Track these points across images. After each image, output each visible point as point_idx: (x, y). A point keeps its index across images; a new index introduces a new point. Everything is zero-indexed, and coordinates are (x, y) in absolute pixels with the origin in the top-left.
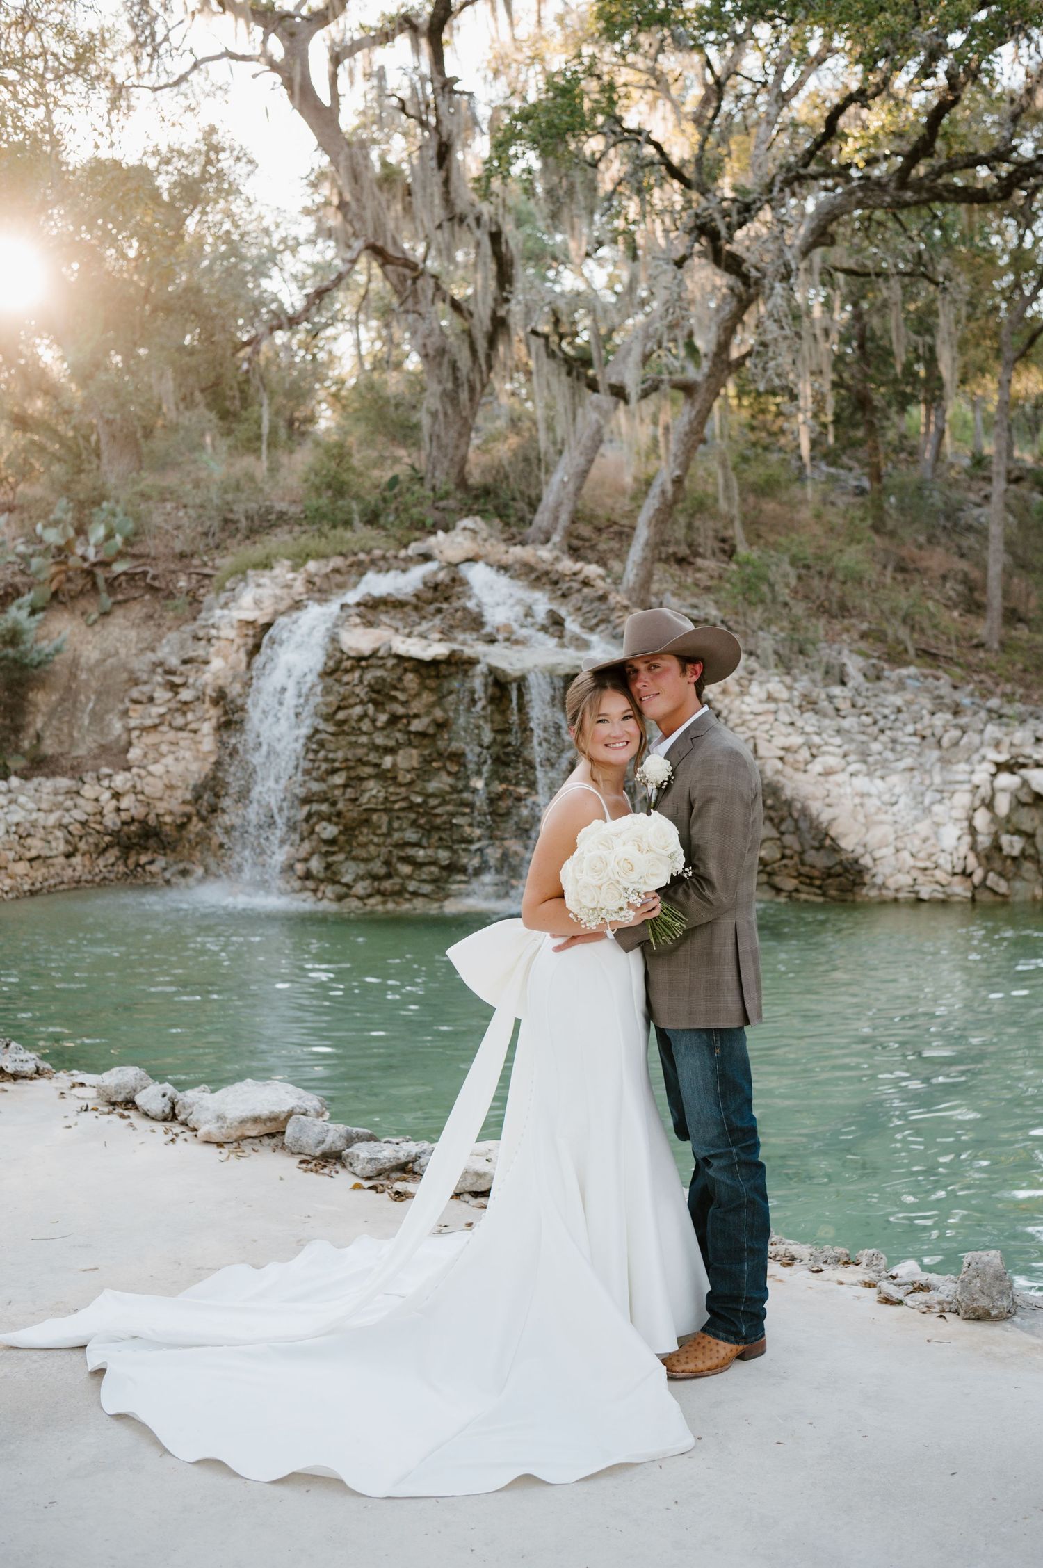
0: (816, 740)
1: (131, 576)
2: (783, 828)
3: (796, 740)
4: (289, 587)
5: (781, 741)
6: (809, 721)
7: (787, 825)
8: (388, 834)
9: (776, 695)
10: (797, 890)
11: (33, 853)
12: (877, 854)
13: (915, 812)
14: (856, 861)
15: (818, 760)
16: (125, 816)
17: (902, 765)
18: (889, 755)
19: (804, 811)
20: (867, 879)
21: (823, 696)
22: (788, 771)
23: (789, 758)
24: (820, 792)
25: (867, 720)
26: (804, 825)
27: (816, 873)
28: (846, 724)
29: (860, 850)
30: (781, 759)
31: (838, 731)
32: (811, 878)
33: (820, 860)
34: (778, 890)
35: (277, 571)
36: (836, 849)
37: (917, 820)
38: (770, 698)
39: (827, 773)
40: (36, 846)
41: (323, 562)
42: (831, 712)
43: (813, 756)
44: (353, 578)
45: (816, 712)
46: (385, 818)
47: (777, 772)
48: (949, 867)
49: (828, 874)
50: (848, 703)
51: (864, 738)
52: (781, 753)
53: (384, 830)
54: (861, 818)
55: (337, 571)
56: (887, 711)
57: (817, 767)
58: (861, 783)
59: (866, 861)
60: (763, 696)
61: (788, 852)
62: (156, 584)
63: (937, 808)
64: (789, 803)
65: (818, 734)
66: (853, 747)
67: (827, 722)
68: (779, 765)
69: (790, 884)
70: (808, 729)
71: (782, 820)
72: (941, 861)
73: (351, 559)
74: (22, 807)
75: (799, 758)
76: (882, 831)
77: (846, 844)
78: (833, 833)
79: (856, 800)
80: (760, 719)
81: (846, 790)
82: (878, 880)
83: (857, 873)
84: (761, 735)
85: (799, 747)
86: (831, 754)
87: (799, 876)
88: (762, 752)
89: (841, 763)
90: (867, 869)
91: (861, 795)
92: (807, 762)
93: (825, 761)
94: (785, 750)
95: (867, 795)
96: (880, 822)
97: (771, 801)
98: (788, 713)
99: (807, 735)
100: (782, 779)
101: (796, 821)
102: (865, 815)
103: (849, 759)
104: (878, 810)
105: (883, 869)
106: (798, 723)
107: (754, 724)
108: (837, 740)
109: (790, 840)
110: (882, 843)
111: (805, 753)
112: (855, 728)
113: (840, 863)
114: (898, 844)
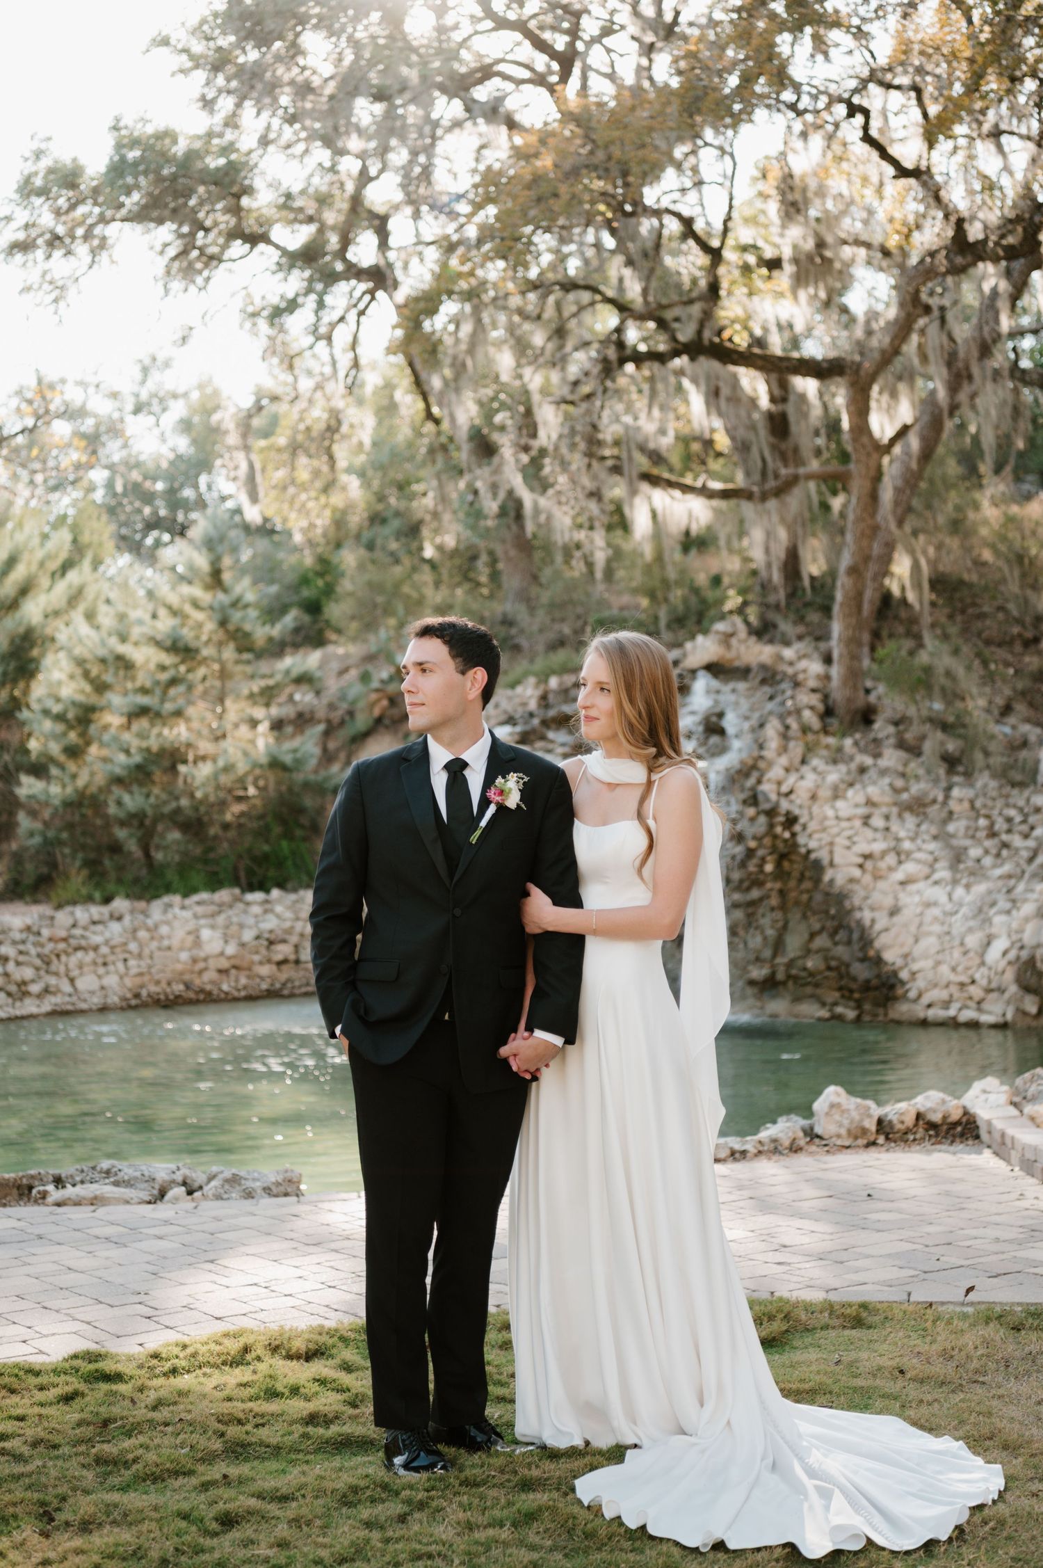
0: (907, 845)
2: (837, 938)
3: (878, 847)
5: (863, 847)
6: (904, 828)
7: (841, 935)
9: (876, 799)
11: (279, 957)
12: (915, 967)
13: (972, 923)
14: (895, 973)
15: (901, 867)
17: (998, 872)
18: (988, 861)
19: (859, 923)
20: (900, 991)
21: (940, 798)
22: (867, 879)
23: (869, 865)
24: (888, 902)
25: (982, 822)
26: (855, 935)
27: (854, 986)
28: (950, 828)
29: (899, 962)
30: (861, 866)
31: (935, 837)
32: (851, 991)
33: (861, 971)
35: (521, 688)
36: (879, 961)
37: (970, 930)
38: (870, 803)
39: (904, 882)
40: (283, 951)
42: (941, 815)
43: (900, 862)
45: (922, 815)
47: (852, 880)
48: (984, 982)
49: (867, 987)
50: (966, 805)
51: (967, 842)
52: (860, 860)
54: (913, 929)
56: (1012, 812)
57: (899, 875)
58: (938, 893)
59: (904, 975)
60: (861, 799)
61: (833, 963)
63: (999, 920)
64: (848, 913)
65: (913, 839)
67: (926, 826)
68: (857, 873)
69: (831, 997)
70: (902, 834)
71: (837, 930)
72: (977, 976)
74: (278, 916)
75: (883, 865)
76: (929, 943)
77: (888, 956)
78: (877, 944)
79: (918, 910)
80: (844, 824)
81: (917, 899)
82: (912, 994)
83: (892, 987)
84: (841, 841)
85: (884, 854)
86: (918, 861)
87: (840, 989)
88: (837, 860)
89: (926, 870)
90: (903, 983)
91: (928, 905)
92: (890, 869)
93: (910, 868)
94: (867, 857)
95: (935, 904)
96: (929, 934)
97: (833, 911)
98: (887, 818)
99: (898, 840)
100: (855, 887)
101: (851, 931)
102: (920, 925)
103: (937, 866)
104: (936, 919)
105: (920, 983)
106: (895, 826)
107: (835, 831)
108: (932, 846)
109: (840, 951)
110: (925, 956)
111: (891, 859)
112: (962, 832)
113: (878, 976)
114: (940, 957)
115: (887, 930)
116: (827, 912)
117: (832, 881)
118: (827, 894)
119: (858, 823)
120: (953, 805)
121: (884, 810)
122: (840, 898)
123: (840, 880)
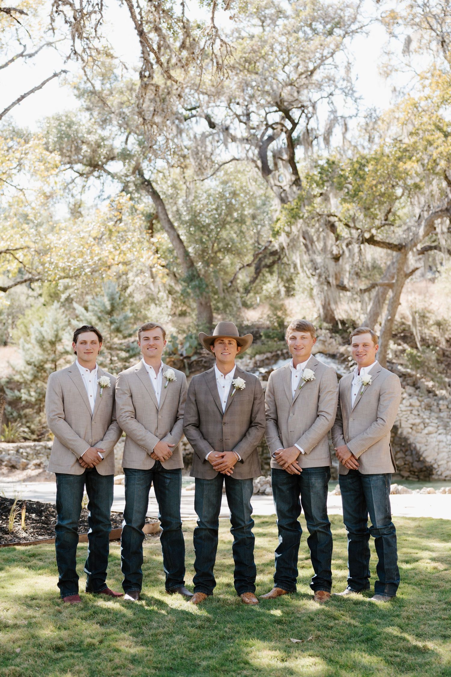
0: (427, 421)
1: (197, 362)
2: (407, 453)
3: (418, 421)
4: (248, 365)
5: (412, 421)
6: (426, 415)
7: (408, 453)
8: (262, 454)
9: (413, 404)
10: (409, 477)
12: (440, 463)
14: (432, 466)
15: (426, 429)
16: (187, 452)
19: (415, 448)
20: (434, 472)
21: (435, 404)
22: (414, 432)
23: (414, 428)
24: (424, 440)
26: (414, 452)
27: (416, 470)
28: (442, 415)
29: (433, 462)
30: (411, 428)
31: (437, 418)
32: (414, 472)
33: (418, 465)
34: (403, 477)
35: (244, 360)
36: (424, 461)
38: (411, 405)
39: (429, 434)
41: (262, 355)
42: (438, 410)
43: (425, 427)
44: (273, 361)
45: (431, 410)
46: (261, 449)
47: (409, 433)
49: (421, 471)
50: (445, 407)
51: (448, 420)
52: (411, 426)
53: (260, 453)
54: (436, 450)
55: (267, 358)
57: (426, 431)
58: (442, 437)
59: (435, 466)
60: (408, 404)
61: (407, 462)
62: (206, 365)
64: (410, 445)
65: (429, 419)
66: (441, 423)
67: (433, 414)
68: (410, 430)
69: (406, 474)
70: (425, 417)
71: (407, 451)
73: (274, 354)
75: (419, 428)
76: (444, 455)
77: (428, 459)
78: (424, 455)
79: (437, 443)
80: (404, 413)
81: (435, 440)
82: (439, 473)
83: (431, 470)
84: (403, 419)
85: (419, 424)
86: (432, 426)
87: (410, 471)
88: (403, 425)
89: (436, 430)
90: (435, 469)
91: (440, 442)
92: (422, 429)
93: (430, 429)
94: (413, 425)
95: (442, 441)
96: (443, 452)
97: (403, 444)
98: (418, 411)
99: (424, 419)
100: (410, 436)
101: (412, 451)
102: (439, 449)
103: (440, 428)
104: (444, 447)
105: (442, 469)
106: (421, 414)
107: (401, 415)
108: (436, 421)
109: (409, 458)
110: (442, 459)
111: (422, 426)
112: (446, 416)
113: (425, 467)
114: (449, 460)
115: (426, 450)
116: (401, 445)
117: (401, 433)
118: (400, 438)
119: (409, 413)
120: (441, 407)
121: (416, 408)
122: (406, 439)
123: (405, 433)
